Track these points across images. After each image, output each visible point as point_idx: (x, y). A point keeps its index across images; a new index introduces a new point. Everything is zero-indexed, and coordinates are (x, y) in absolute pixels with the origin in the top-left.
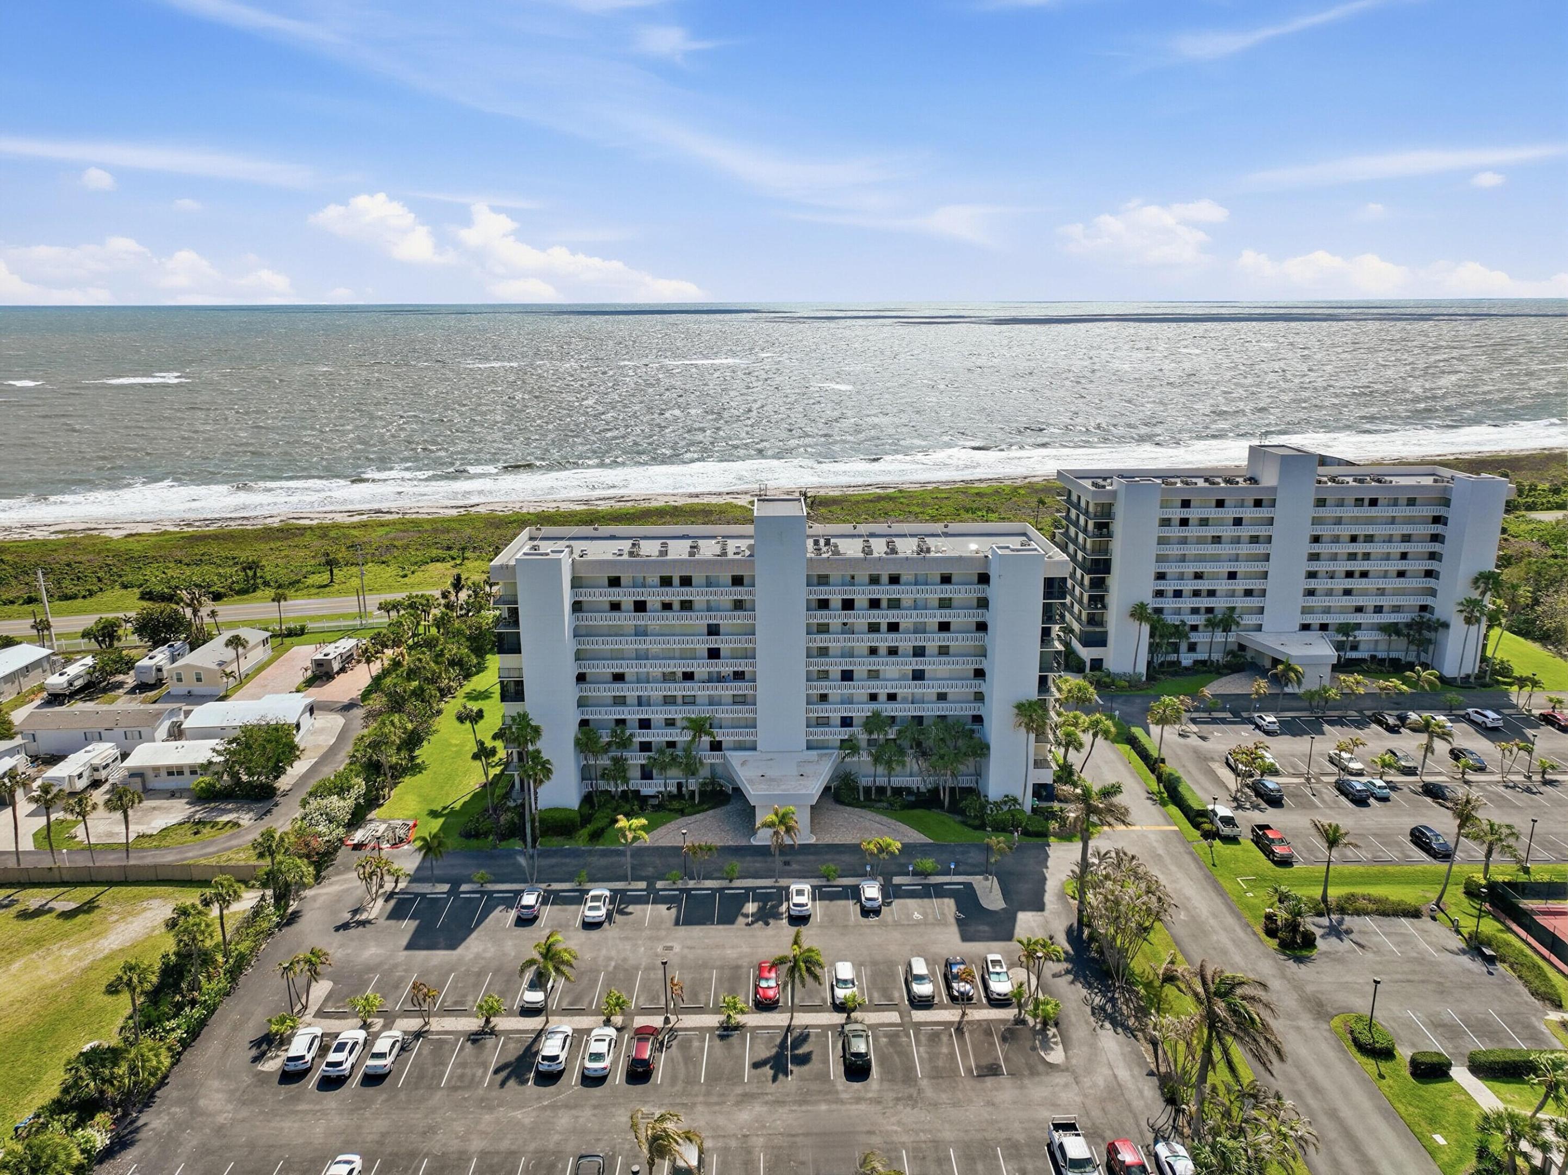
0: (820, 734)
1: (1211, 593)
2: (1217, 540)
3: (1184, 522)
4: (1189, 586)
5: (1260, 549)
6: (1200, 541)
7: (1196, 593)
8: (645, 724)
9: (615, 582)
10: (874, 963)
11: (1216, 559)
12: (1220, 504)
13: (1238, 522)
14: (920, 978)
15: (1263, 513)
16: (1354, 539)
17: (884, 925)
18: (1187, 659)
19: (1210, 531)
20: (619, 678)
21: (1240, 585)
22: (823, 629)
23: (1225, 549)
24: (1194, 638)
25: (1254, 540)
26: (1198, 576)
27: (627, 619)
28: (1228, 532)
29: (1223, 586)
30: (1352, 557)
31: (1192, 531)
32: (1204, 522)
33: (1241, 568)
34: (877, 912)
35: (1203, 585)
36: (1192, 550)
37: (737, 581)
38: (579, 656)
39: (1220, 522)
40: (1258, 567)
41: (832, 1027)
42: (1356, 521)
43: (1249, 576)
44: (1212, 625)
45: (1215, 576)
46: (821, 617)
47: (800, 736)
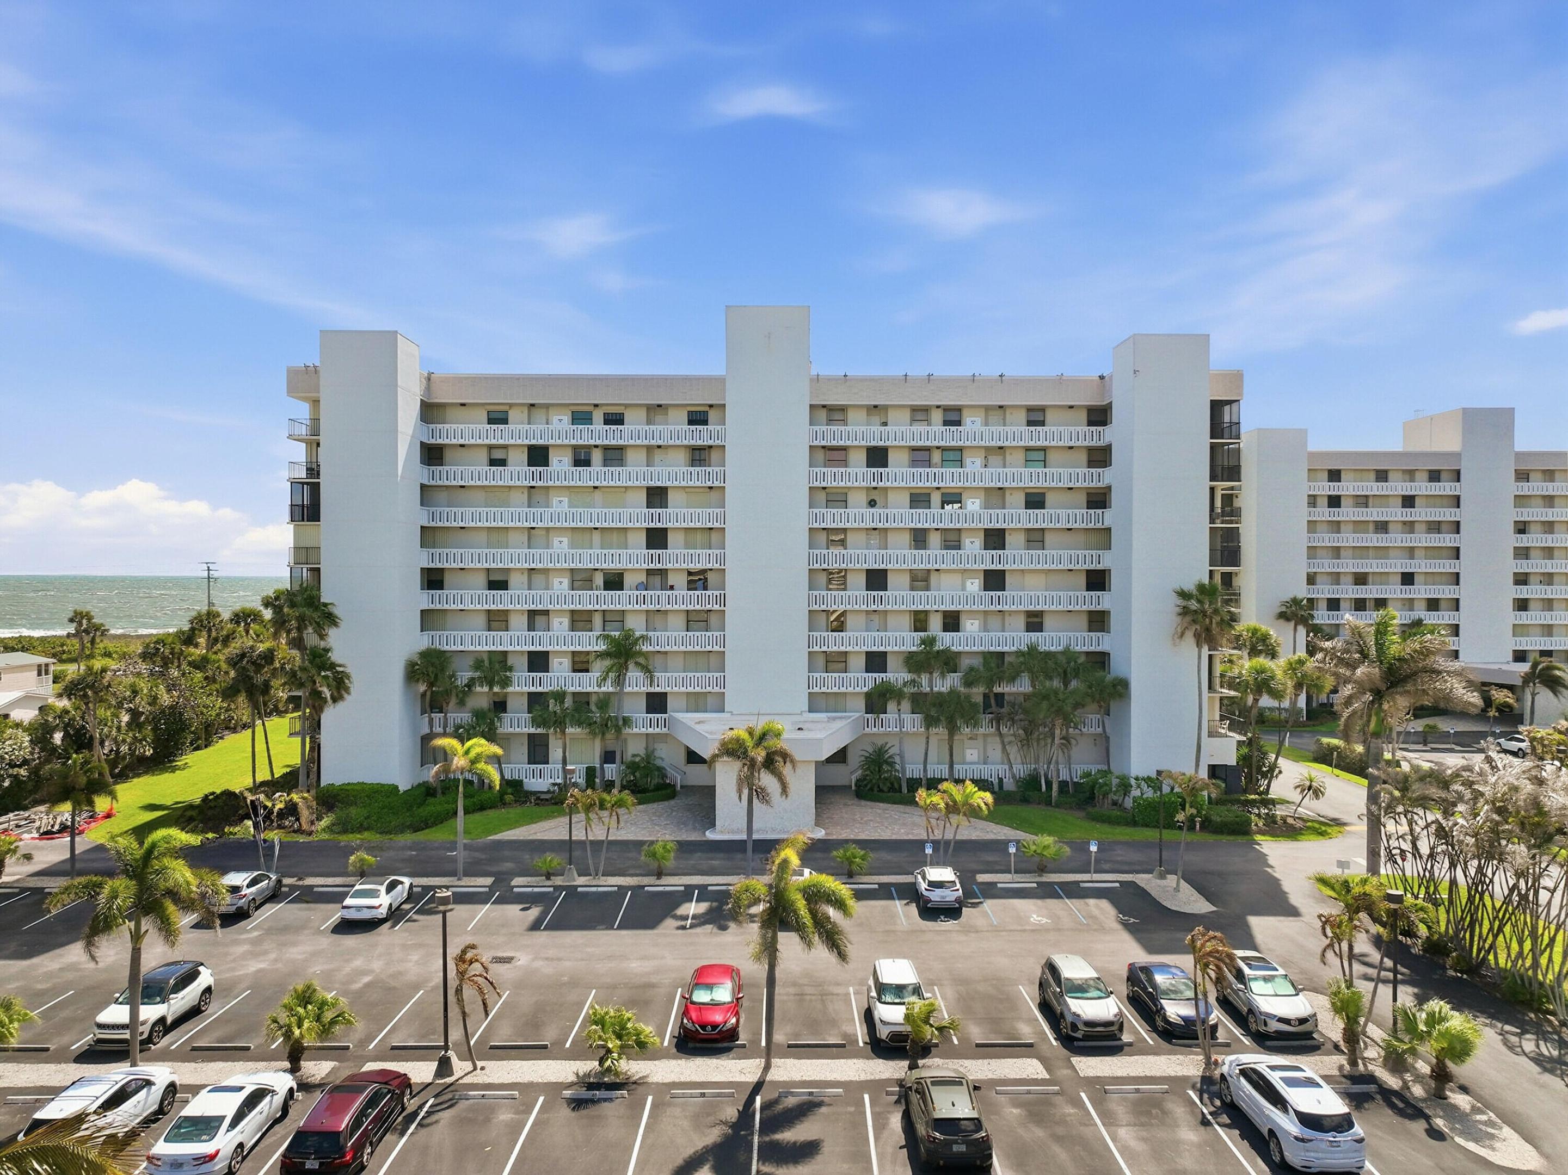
0: (832, 682)
1: (1381, 604)
2: (1382, 527)
3: (1335, 501)
4: (1349, 592)
5: (1445, 541)
6: (1359, 526)
7: (1359, 605)
8: (539, 661)
9: (496, 412)
10: (960, 980)
11: (1382, 552)
12: (1382, 475)
13: (1409, 502)
14: (1079, 989)
15: (1446, 488)
17: (971, 930)
19: (1374, 514)
21: (1421, 591)
23: (1396, 539)
25: (1435, 527)
26: (1361, 579)
27: (516, 478)
28: (1395, 516)
29: (1394, 591)
31: (1347, 514)
32: (1363, 501)
33: (1419, 566)
34: (952, 912)
35: (1370, 592)
36: (1348, 539)
39: (1384, 502)
40: (1448, 566)
43: (1432, 578)
45: (1383, 577)
46: (833, 477)
47: (799, 684)
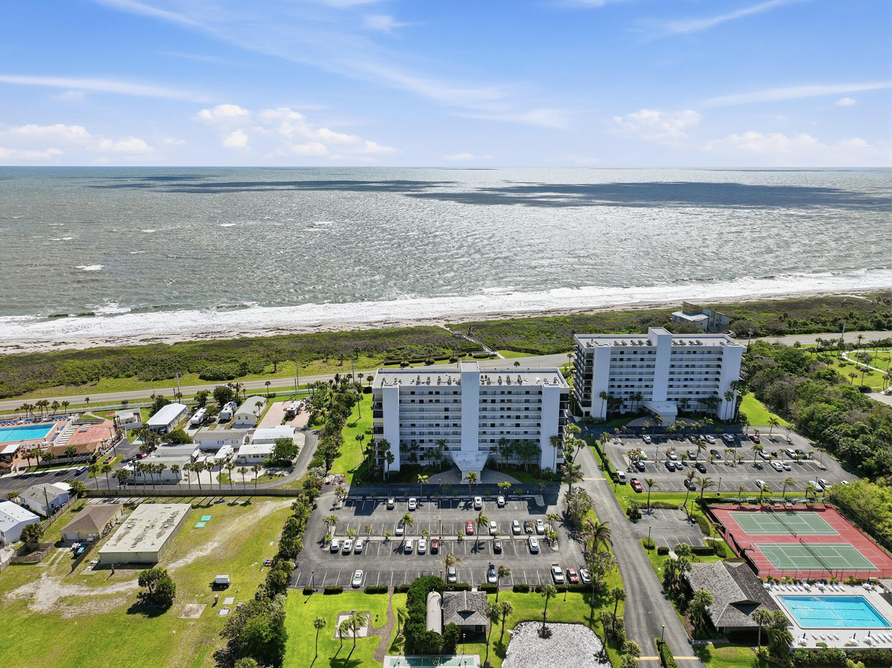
0: (483, 445)
1: (633, 386)
2: (634, 366)
3: (622, 360)
4: (623, 384)
5: (651, 370)
6: (628, 367)
7: (627, 386)
8: (422, 441)
9: (413, 393)
10: (502, 522)
11: (634, 373)
12: (635, 353)
13: (642, 360)
14: (517, 526)
15: (652, 356)
16: (687, 366)
17: (505, 510)
18: (623, 411)
19: (632, 363)
20: (413, 425)
21: (643, 383)
22: (485, 409)
23: (638, 370)
24: (626, 403)
25: (649, 366)
26: (627, 380)
27: (417, 406)
28: (638, 363)
29: (636, 383)
30: (687, 373)
31: (625, 363)
32: (629, 360)
33: (643, 377)
34: (503, 507)
35: (629, 383)
36: (624, 370)
37: (455, 393)
38: (401, 418)
39: (635, 360)
40: (651, 376)
41: (490, 540)
42: (688, 360)
43: (647, 380)
44: (632, 399)
45: (634, 380)
46: (484, 405)
47: (476, 446)
